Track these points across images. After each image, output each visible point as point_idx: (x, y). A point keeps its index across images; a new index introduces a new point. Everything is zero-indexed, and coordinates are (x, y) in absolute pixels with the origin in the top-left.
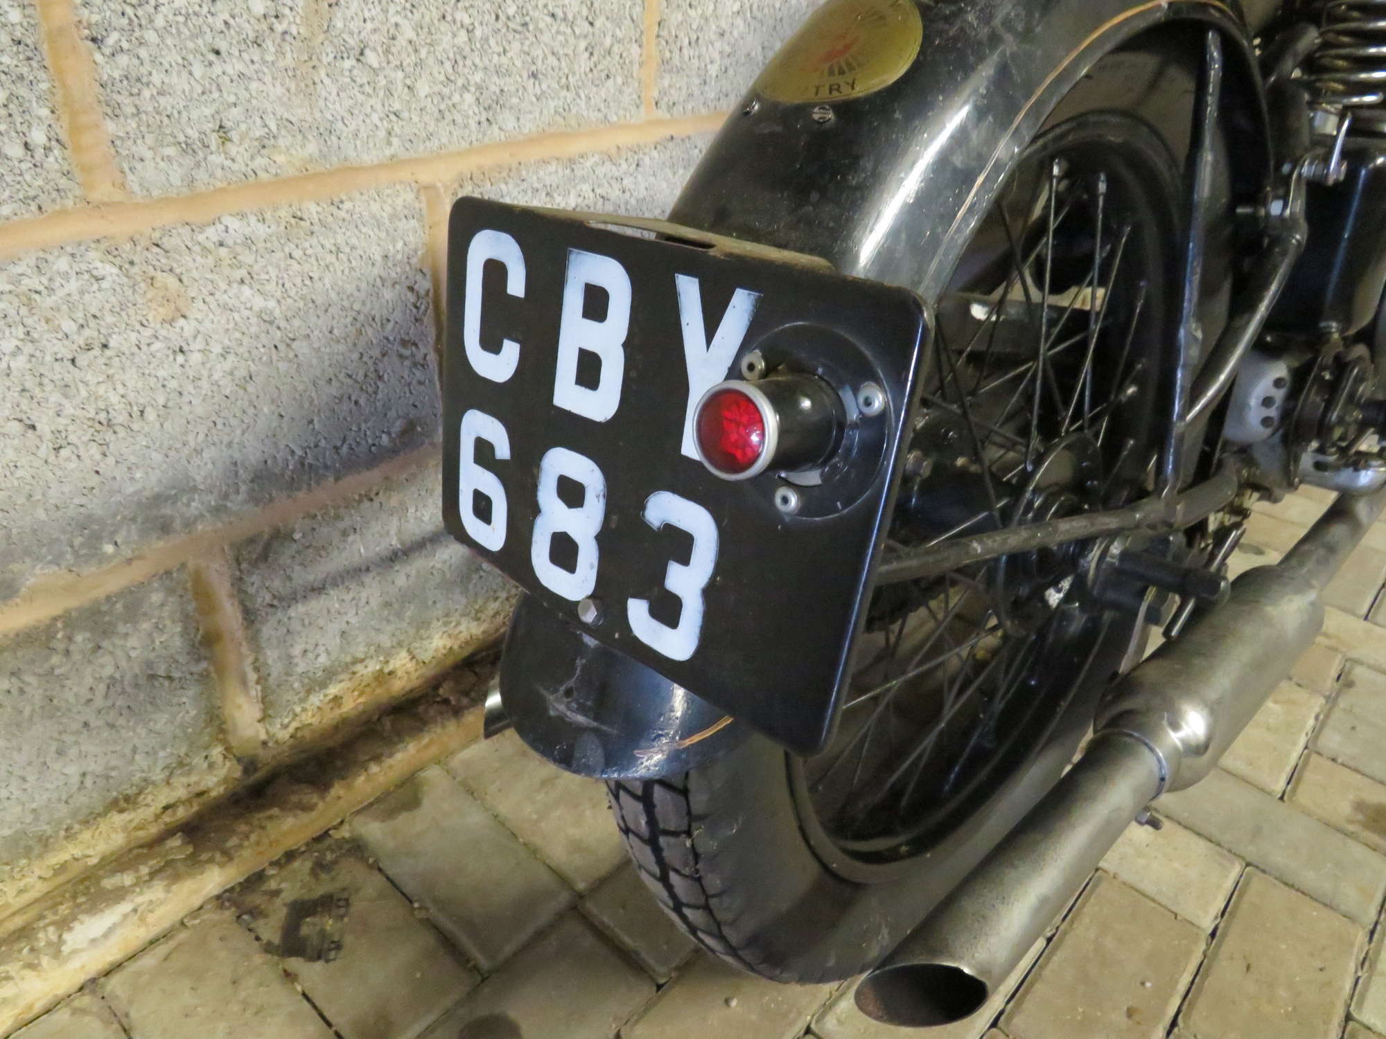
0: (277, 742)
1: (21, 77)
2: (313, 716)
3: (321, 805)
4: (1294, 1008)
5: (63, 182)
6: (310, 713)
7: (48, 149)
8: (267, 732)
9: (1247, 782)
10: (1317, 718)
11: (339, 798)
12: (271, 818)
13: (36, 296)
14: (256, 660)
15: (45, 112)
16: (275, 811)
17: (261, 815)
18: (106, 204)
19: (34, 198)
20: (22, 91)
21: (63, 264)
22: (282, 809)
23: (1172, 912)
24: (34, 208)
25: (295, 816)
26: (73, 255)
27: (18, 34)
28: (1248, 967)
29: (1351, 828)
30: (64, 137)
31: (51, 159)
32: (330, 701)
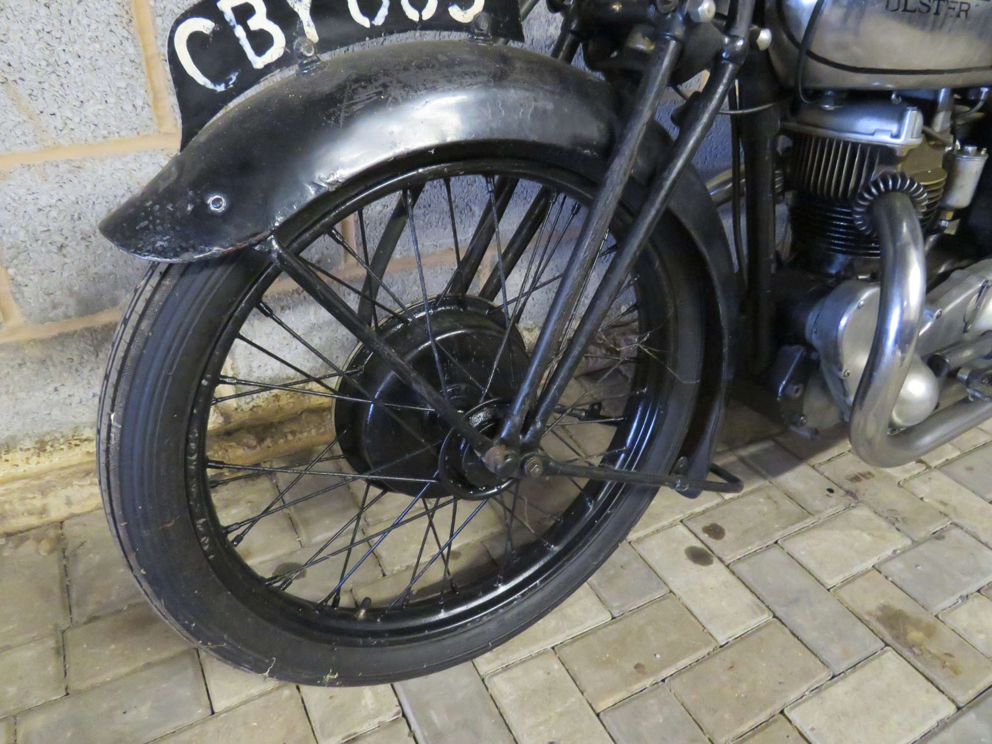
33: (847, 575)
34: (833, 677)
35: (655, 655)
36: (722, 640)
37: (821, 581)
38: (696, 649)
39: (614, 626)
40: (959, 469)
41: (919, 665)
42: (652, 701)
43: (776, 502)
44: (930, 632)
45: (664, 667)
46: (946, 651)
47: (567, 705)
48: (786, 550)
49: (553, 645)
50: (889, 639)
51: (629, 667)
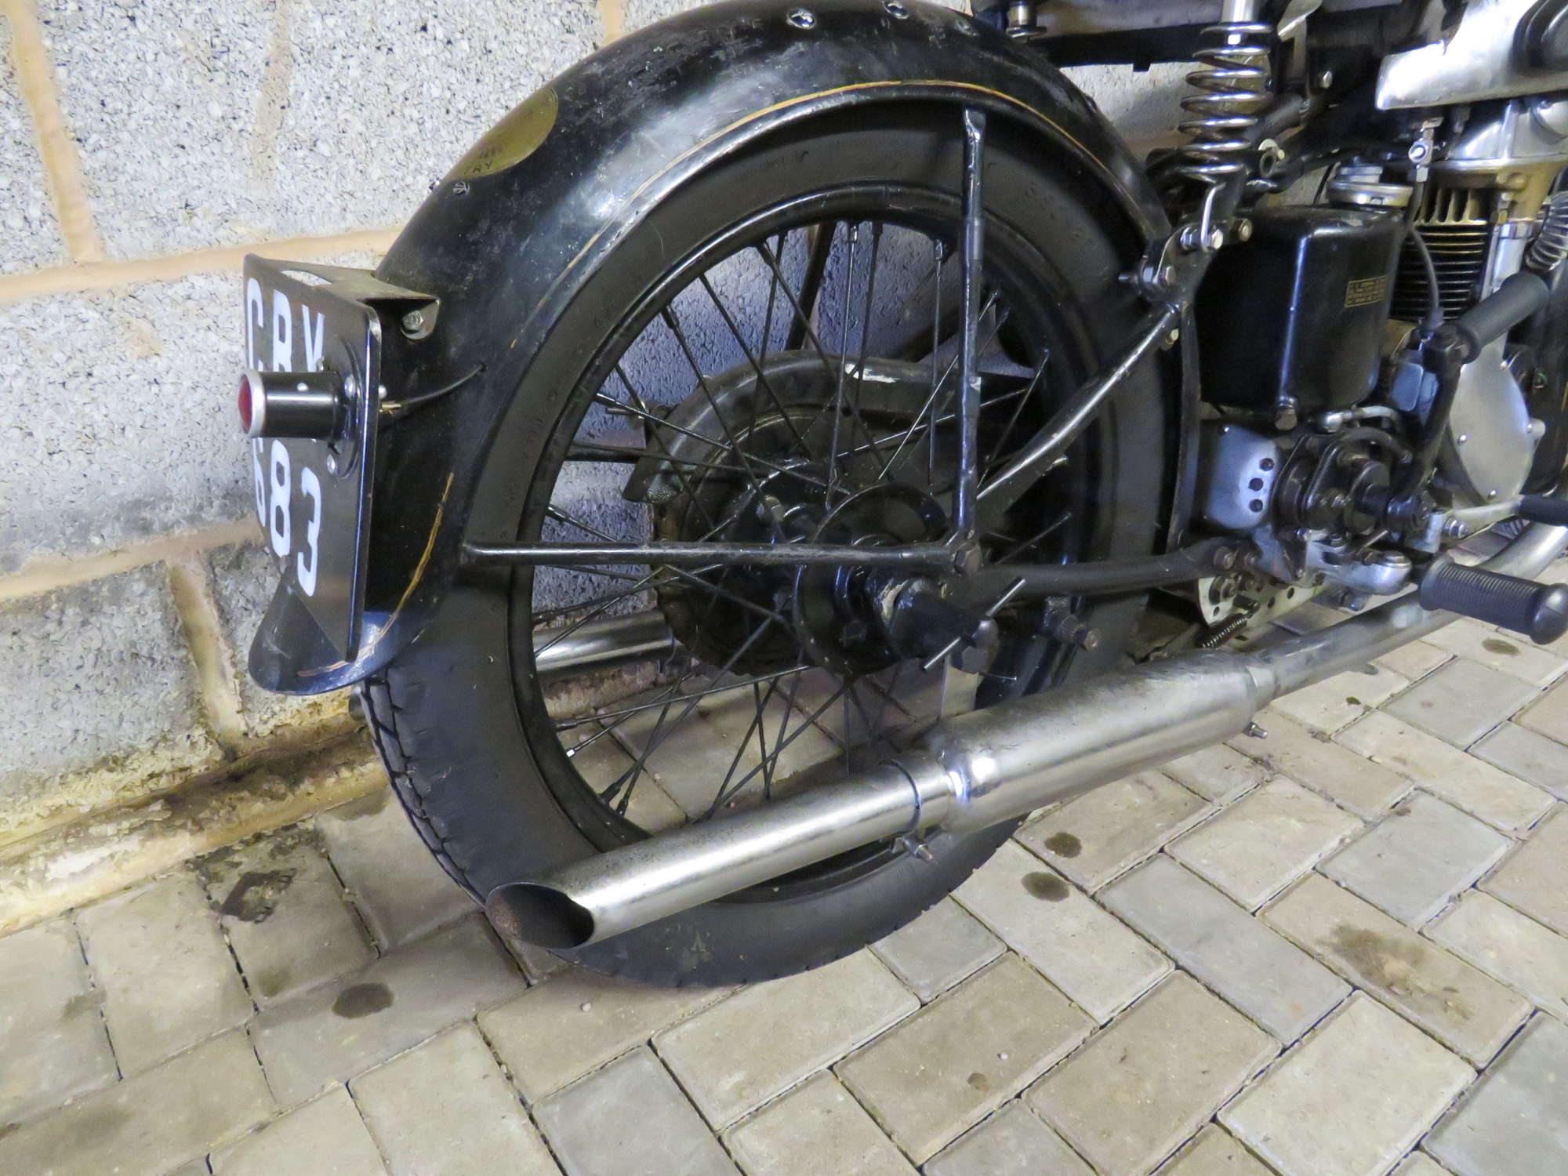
0: (256, 735)
1: (21, 169)
2: (292, 718)
3: (290, 797)
4: (1155, 1102)
5: (55, 247)
6: (289, 714)
7: (42, 223)
8: (247, 725)
9: (1221, 892)
10: (1342, 841)
11: (309, 794)
12: (241, 799)
13: (33, 333)
14: (234, 656)
15: (39, 194)
16: (245, 794)
17: (233, 796)
18: (89, 264)
19: (32, 258)
20: (21, 178)
21: (53, 309)
22: (253, 793)
23: (1069, 998)
24: (31, 265)
25: (264, 802)
26: (62, 302)
27: (18, 138)
28: (1123, 1059)
29: (1318, 949)
30: (54, 212)
31: (45, 229)
32: (309, 706)
33: (1278, 886)
34: (1284, 1051)
35: (999, 1056)
36: (1101, 1015)
37: (1241, 902)
38: (1063, 1038)
39: (926, 1017)
40: (1412, 706)
41: (1409, 1012)
42: (1005, 1133)
43: (1150, 788)
44: (1417, 958)
45: (1015, 1074)
46: (1444, 985)
47: (866, 1161)
48: (1178, 860)
49: (830, 1063)
50: (1357, 978)
51: (959, 1082)
